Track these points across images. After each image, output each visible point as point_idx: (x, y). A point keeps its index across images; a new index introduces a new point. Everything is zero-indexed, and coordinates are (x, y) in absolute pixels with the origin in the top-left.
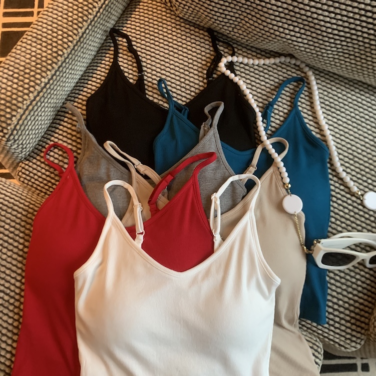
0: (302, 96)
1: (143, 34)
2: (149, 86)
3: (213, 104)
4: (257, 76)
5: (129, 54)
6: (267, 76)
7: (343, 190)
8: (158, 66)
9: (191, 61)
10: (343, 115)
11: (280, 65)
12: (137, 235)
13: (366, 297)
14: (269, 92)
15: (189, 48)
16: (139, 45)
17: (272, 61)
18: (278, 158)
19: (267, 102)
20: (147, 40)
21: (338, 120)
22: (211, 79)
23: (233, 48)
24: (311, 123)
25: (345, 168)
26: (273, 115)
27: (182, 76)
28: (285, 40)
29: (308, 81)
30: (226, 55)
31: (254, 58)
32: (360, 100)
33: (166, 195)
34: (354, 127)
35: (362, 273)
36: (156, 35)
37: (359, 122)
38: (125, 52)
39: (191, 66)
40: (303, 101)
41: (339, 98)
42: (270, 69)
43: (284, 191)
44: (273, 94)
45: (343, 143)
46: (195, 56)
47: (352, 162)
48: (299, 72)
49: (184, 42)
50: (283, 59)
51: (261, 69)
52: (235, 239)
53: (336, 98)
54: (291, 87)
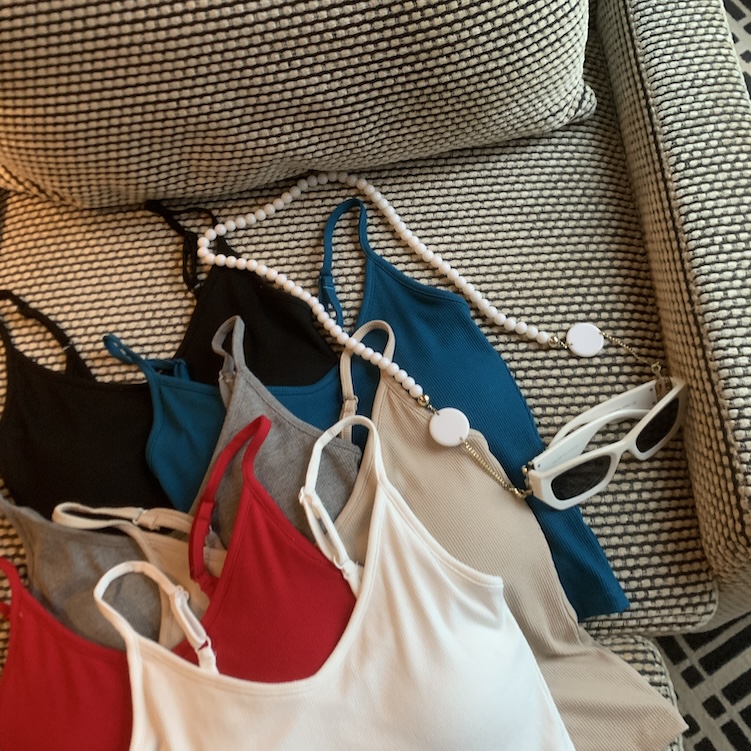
0: (371, 229)
1: (37, 274)
2: (94, 359)
3: (223, 327)
4: (277, 238)
5: (30, 322)
6: (293, 228)
7: (526, 350)
8: (92, 313)
9: (146, 274)
10: (456, 222)
11: (305, 196)
12: (199, 653)
13: (672, 514)
14: (312, 254)
15: (131, 253)
16: (39, 297)
17: (287, 197)
18: (385, 361)
19: (317, 273)
20: (50, 279)
21: (453, 235)
22: (198, 285)
23: (209, 212)
24: (411, 266)
25: (508, 311)
26: (338, 288)
27: (144, 307)
28: (280, 155)
29: (368, 199)
30: (203, 229)
31: (254, 209)
32: (471, 182)
33: (218, 543)
34: (486, 232)
35: (641, 475)
36: (61, 262)
37: (491, 219)
38: (20, 323)
39: (150, 282)
40: (377, 236)
41: (433, 197)
42: (292, 213)
43: (423, 412)
44: (320, 254)
45: (483, 270)
46: (150, 262)
47: (514, 294)
48: (344, 192)
49: (117, 247)
50: (304, 185)
51: (277, 222)
52: (382, 551)
53: (430, 201)
54: (344, 223)
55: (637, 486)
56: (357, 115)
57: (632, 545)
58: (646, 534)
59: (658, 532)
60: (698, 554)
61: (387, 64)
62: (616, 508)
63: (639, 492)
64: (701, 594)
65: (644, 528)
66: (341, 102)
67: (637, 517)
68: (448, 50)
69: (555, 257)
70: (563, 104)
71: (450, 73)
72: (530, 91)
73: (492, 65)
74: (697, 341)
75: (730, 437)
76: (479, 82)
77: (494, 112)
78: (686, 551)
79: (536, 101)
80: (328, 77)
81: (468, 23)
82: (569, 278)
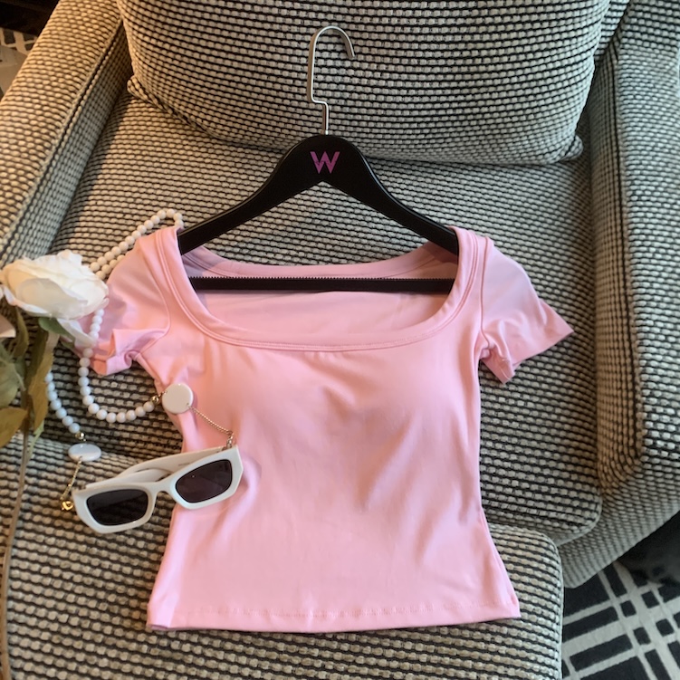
55: (558, 411)
56: (415, 125)
57: (546, 450)
58: (558, 445)
59: (568, 447)
60: (593, 472)
61: (448, 92)
62: (539, 421)
63: (559, 415)
64: (591, 502)
65: (557, 440)
66: (407, 113)
67: (554, 432)
68: (492, 89)
69: (528, 244)
70: (558, 146)
71: (489, 107)
72: (538, 131)
73: (518, 106)
74: (624, 313)
75: (637, 379)
76: (507, 117)
77: (510, 140)
78: (585, 466)
79: (541, 139)
80: (404, 92)
81: (511, 73)
82: (536, 260)
